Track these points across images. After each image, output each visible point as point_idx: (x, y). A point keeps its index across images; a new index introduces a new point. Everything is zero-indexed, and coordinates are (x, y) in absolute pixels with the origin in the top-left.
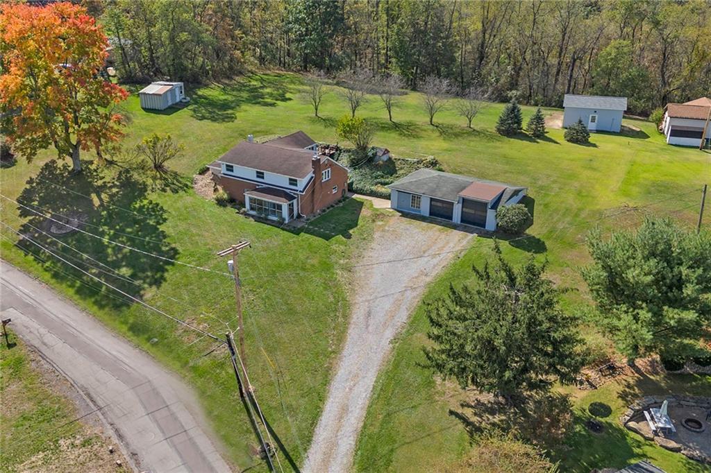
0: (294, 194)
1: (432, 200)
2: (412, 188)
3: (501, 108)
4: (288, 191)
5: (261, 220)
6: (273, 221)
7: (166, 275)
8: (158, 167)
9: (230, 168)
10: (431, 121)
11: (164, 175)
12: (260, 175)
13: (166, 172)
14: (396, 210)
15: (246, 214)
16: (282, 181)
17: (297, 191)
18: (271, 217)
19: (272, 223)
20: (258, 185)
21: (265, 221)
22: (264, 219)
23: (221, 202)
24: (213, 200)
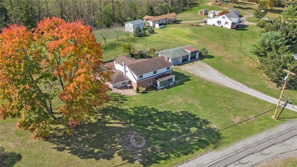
1: (183, 57)
2: (176, 56)
4: (168, 73)
9: (141, 76)
10: (118, 40)
12: (155, 72)
15: (160, 89)
17: (171, 71)
18: (170, 84)
20: (154, 77)
21: (169, 87)
22: (169, 86)
23: (143, 93)
24: (139, 94)
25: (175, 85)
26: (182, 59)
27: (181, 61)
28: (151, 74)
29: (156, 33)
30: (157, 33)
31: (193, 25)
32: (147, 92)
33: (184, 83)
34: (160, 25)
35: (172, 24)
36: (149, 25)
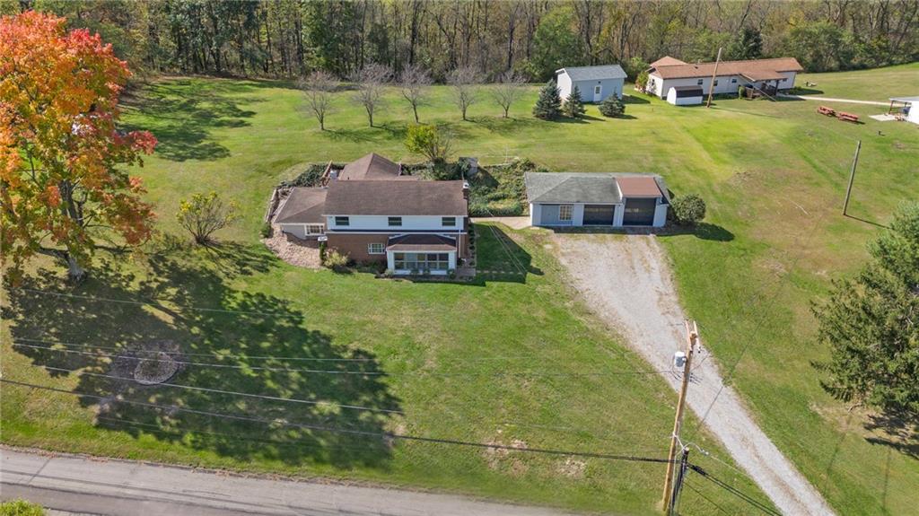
0: (451, 235)
1: (586, 206)
2: (558, 197)
3: (537, 91)
4: (441, 234)
5: (419, 279)
6: (439, 277)
7: (392, 392)
8: (202, 241)
9: (343, 221)
10: (464, 117)
11: (222, 251)
12: (395, 221)
13: (220, 246)
14: (540, 226)
15: (392, 276)
16: (433, 223)
17: (457, 231)
18: (433, 272)
19: (438, 279)
20: (393, 235)
21: (427, 279)
22: (424, 276)
23: (336, 269)
24: (323, 268)
25: (451, 279)
26: (585, 212)
27: (578, 217)
28: (379, 222)
29: (629, 117)
30: (635, 118)
31: (833, 114)
32: (349, 273)
33: (487, 283)
34: (680, 94)
35: (754, 97)
36: (655, 88)
